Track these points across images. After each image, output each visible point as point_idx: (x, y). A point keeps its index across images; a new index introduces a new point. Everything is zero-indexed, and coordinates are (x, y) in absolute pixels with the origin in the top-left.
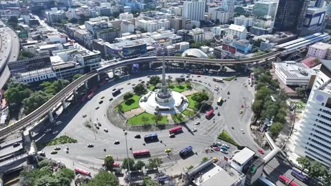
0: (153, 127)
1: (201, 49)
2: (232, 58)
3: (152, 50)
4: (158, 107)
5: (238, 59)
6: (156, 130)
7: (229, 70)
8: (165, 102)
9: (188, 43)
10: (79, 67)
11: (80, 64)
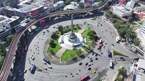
0: (78, 58)
1: (71, 4)
2: (91, 7)
3: (47, 9)
4: (73, 45)
5: (94, 7)
6: (81, 59)
7: (91, 14)
8: (75, 41)
9: (63, 2)
10: (7, 30)
11: (7, 28)
